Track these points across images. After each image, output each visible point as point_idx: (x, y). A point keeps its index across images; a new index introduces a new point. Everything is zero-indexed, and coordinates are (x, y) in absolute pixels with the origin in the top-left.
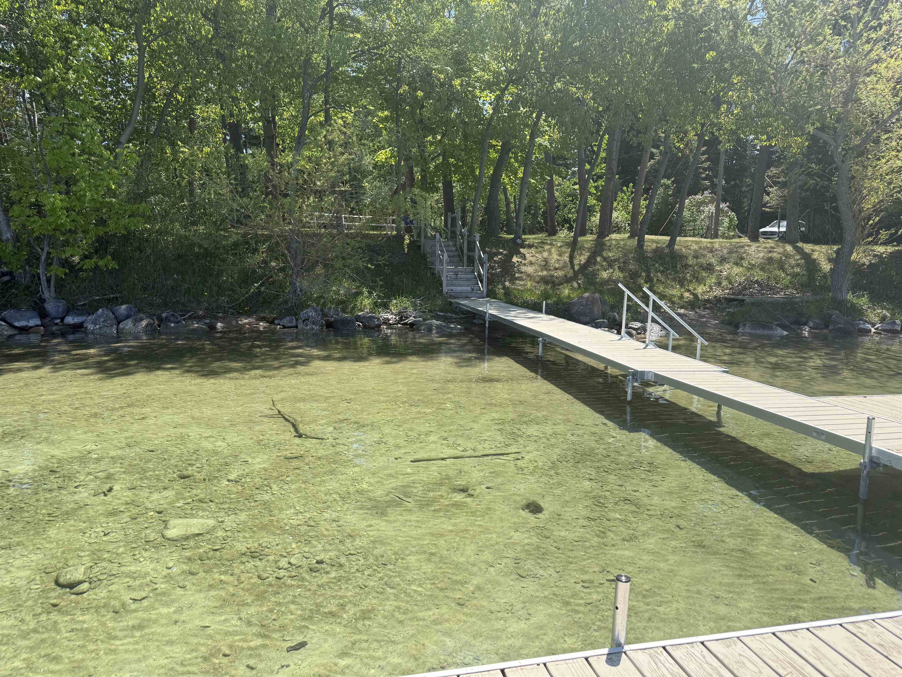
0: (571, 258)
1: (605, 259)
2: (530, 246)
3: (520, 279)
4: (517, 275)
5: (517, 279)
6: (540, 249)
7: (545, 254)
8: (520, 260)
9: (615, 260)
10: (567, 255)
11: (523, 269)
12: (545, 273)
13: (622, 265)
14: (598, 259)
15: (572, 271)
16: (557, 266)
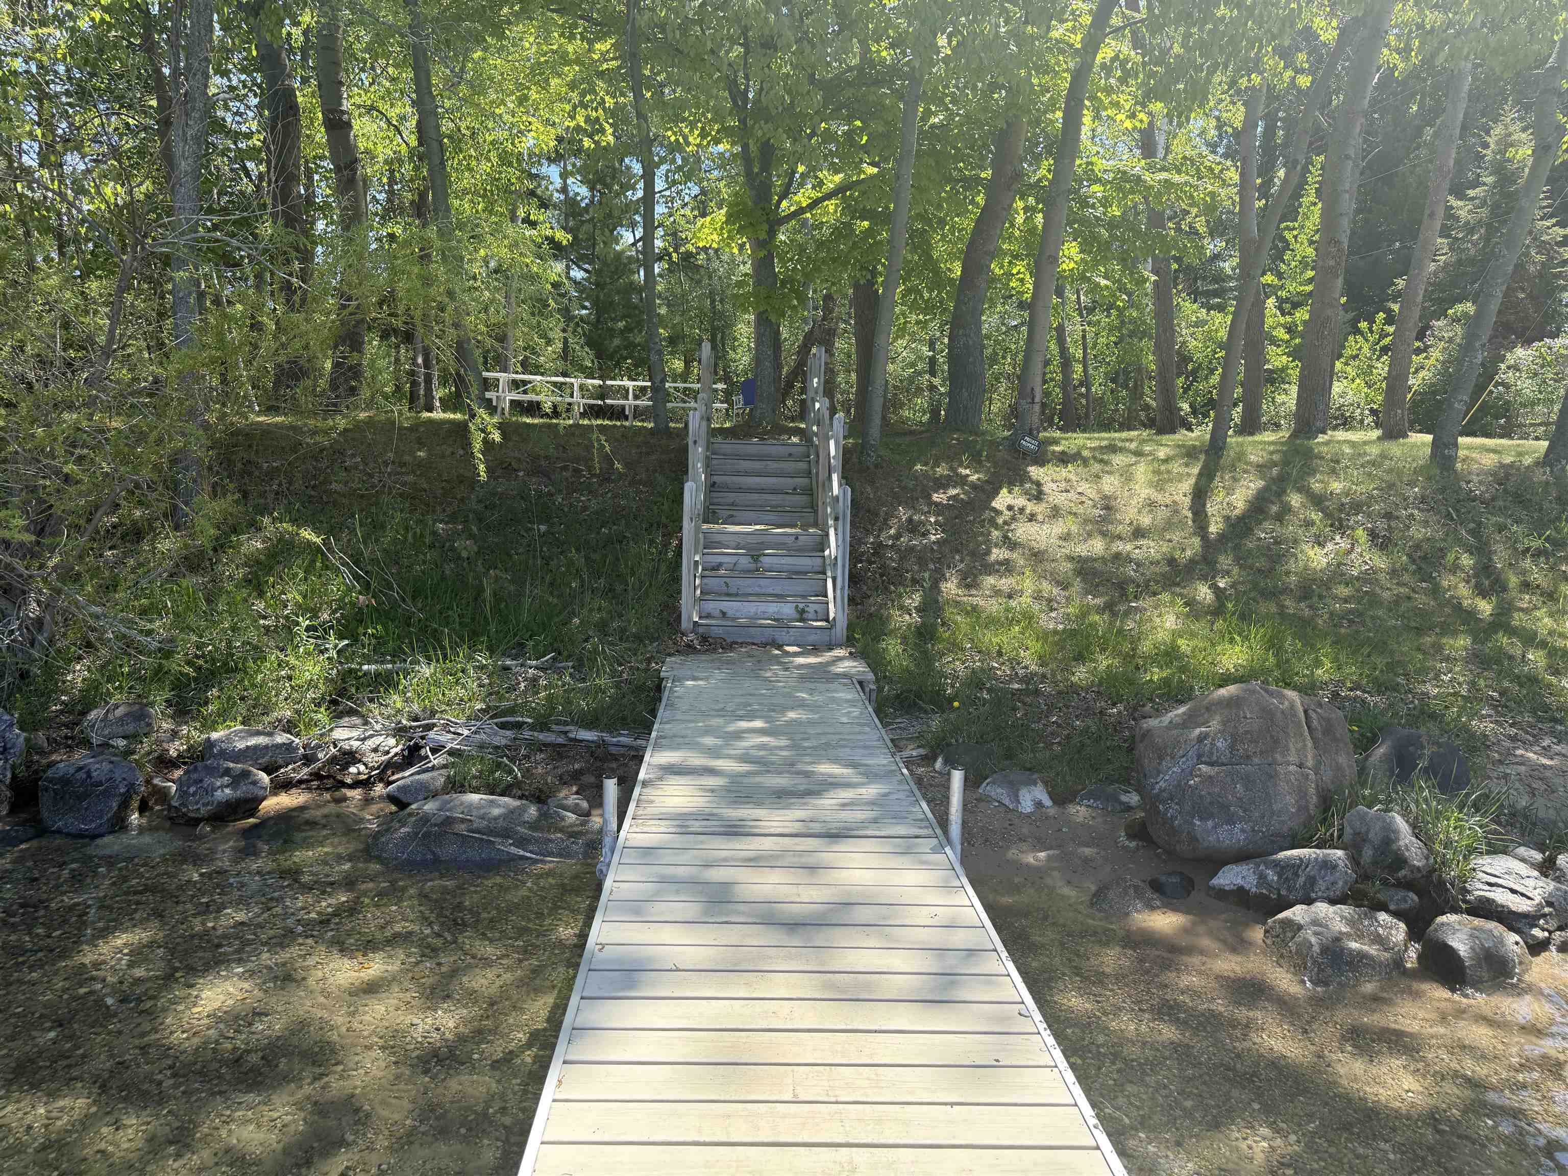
0: (1200, 495)
1: (1317, 501)
2: (1064, 459)
3: (1006, 567)
4: (997, 554)
5: (990, 569)
6: (1096, 467)
7: (1110, 484)
8: (1021, 502)
9: (1357, 507)
10: (1187, 486)
11: (1023, 531)
12: (1097, 546)
13: (1381, 524)
14: (1295, 500)
15: (1196, 541)
16: (1146, 521)
